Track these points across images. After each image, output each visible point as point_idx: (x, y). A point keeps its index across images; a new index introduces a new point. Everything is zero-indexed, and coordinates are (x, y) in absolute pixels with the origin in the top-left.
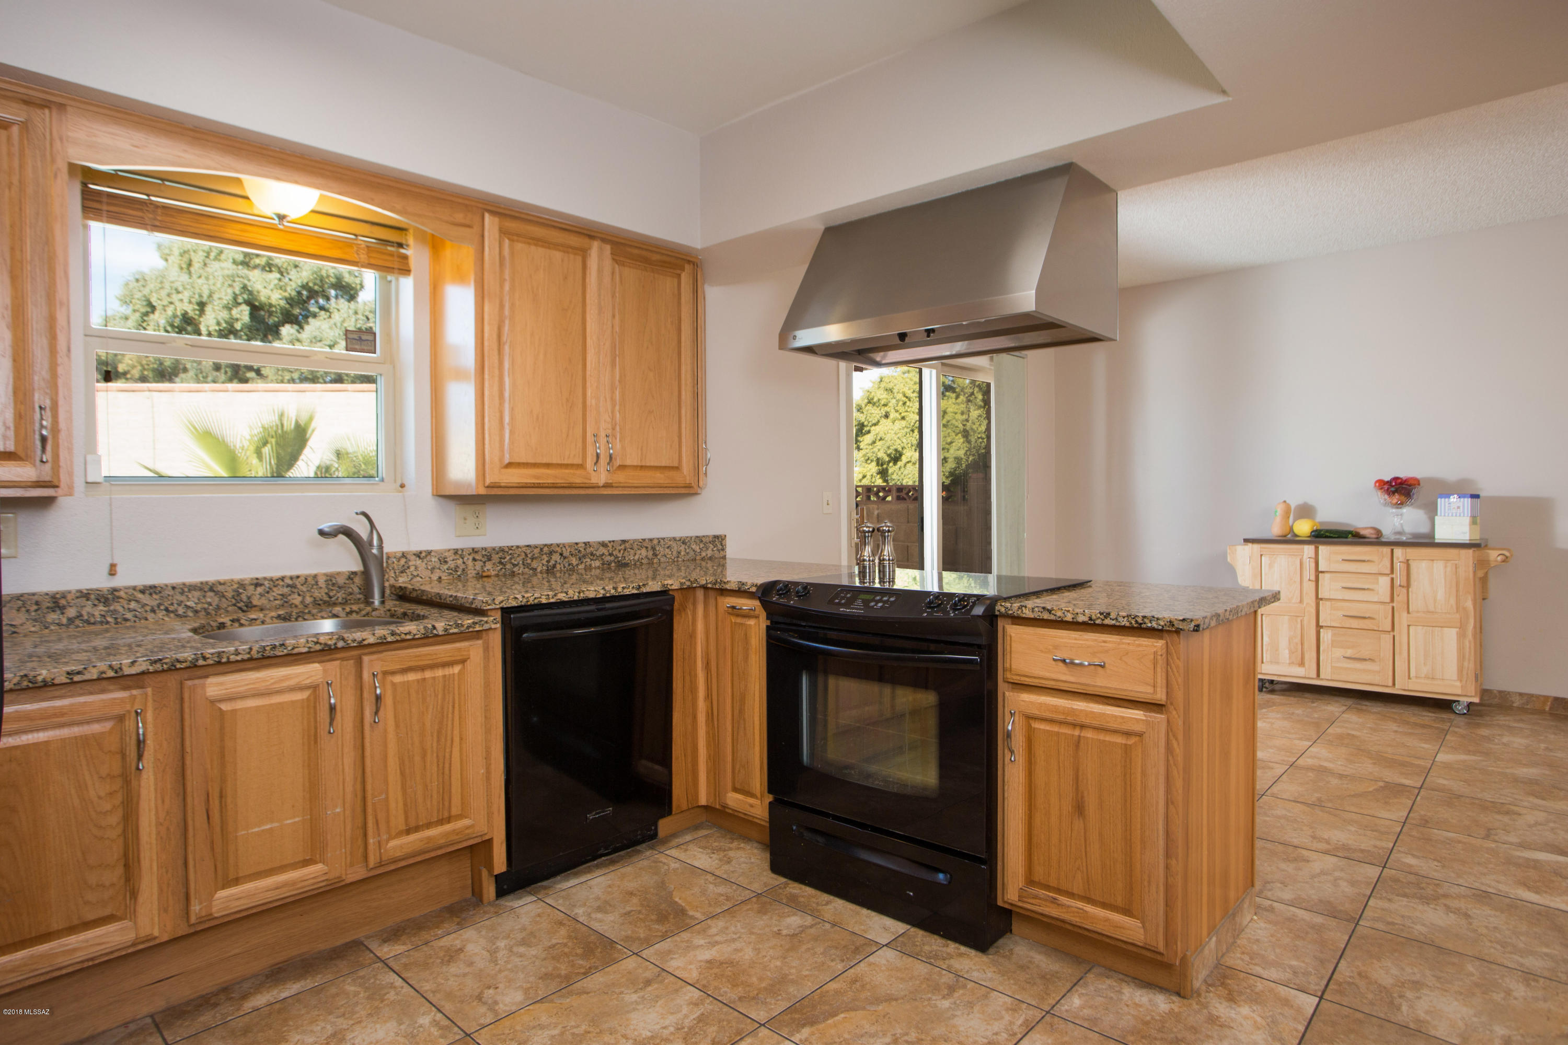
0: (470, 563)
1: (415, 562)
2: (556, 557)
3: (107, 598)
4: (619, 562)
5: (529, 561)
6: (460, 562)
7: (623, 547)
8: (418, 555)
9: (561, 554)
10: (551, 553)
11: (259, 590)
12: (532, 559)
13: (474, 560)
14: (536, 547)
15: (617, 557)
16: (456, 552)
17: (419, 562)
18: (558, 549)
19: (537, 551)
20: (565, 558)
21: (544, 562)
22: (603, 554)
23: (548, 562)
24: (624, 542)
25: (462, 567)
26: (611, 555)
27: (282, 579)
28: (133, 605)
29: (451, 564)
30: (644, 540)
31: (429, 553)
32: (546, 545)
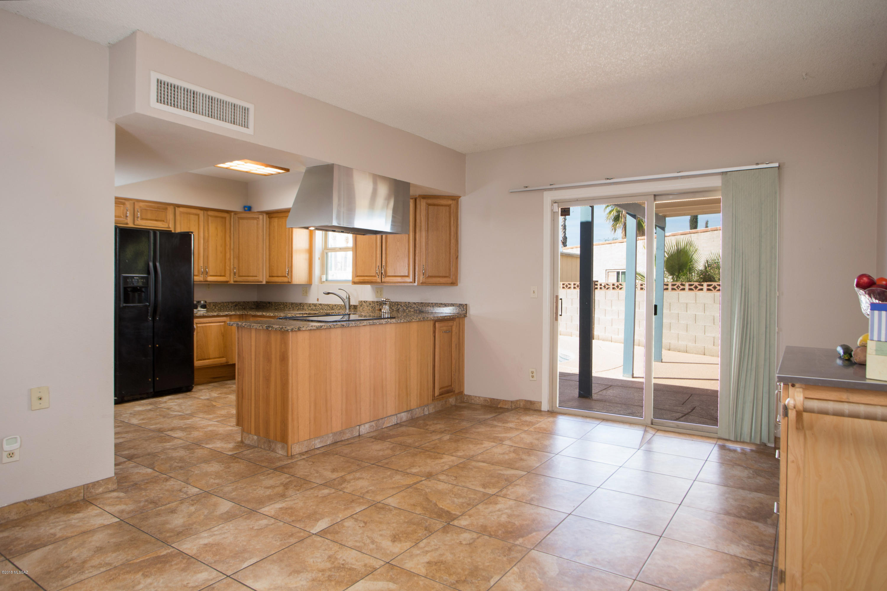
0: (376, 305)
1: (364, 304)
2: (399, 306)
3: (315, 305)
4: (420, 310)
5: (392, 307)
6: (374, 305)
7: (421, 305)
8: (364, 302)
9: (401, 306)
10: (398, 305)
11: (336, 307)
12: (393, 306)
13: (377, 305)
14: (393, 302)
15: (419, 309)
16: (373, 302)
17: (365, 304)
18: (400, 304)
19: (394, 304)
20: (402, 307)
21: (396, 308)
22: (415, 307)
23: (397, 307)
24: (422, 303)
25: (374, 306)
26: (417, 307)
27: (339, 305)
28: (318, 308)
29: (372, 305)
30: (429, 303)
31: (367, 301)
32: (396, 302)
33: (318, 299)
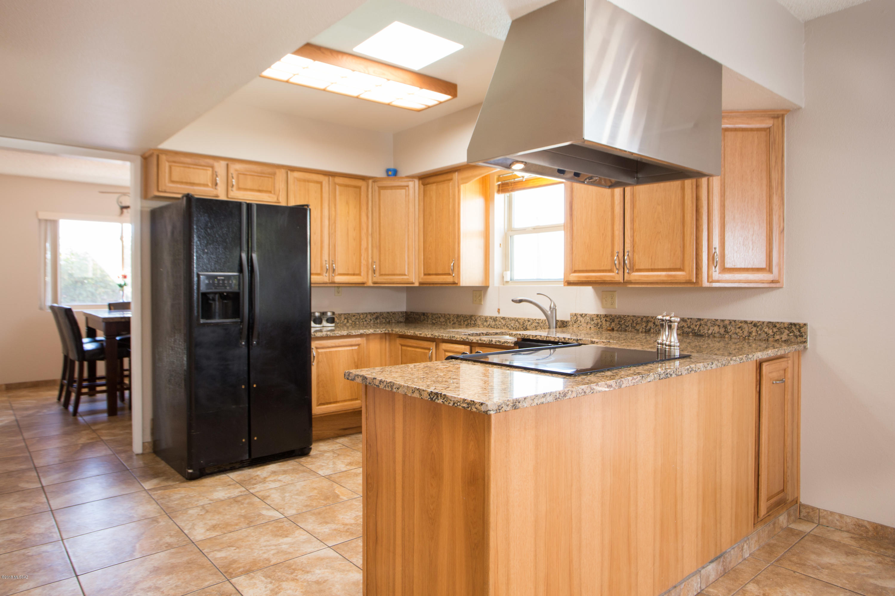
0: (604, 322)
1: (580, 318)
2: (651, 325)
3: (495, 319)
4: (695, 333)
5: (635, 325)
6: (599, 321)
7: (698, 323)
8: (581, 315)
9: (654, 323)
10: (648, 322)
11: (529, 323)
12: (637, 324)
13: (606, 320)
14: (639, 317)
15: (693, 330)
16: (597, 316)
17: (581, 319)
18: (651, 320)
19: (639, 319)
20: (656, 326)
21: (644, 326)
22: (683, 327)
23: (646, 326)
24: (699, 320)
25: (600, 324)
26: (689, 327)
27: (536, 320)
28: (500, 323)
29: (595, 322)
30: (717, 320)
31: (586, 315)
32: (644, 317)
33: (499, 310)
